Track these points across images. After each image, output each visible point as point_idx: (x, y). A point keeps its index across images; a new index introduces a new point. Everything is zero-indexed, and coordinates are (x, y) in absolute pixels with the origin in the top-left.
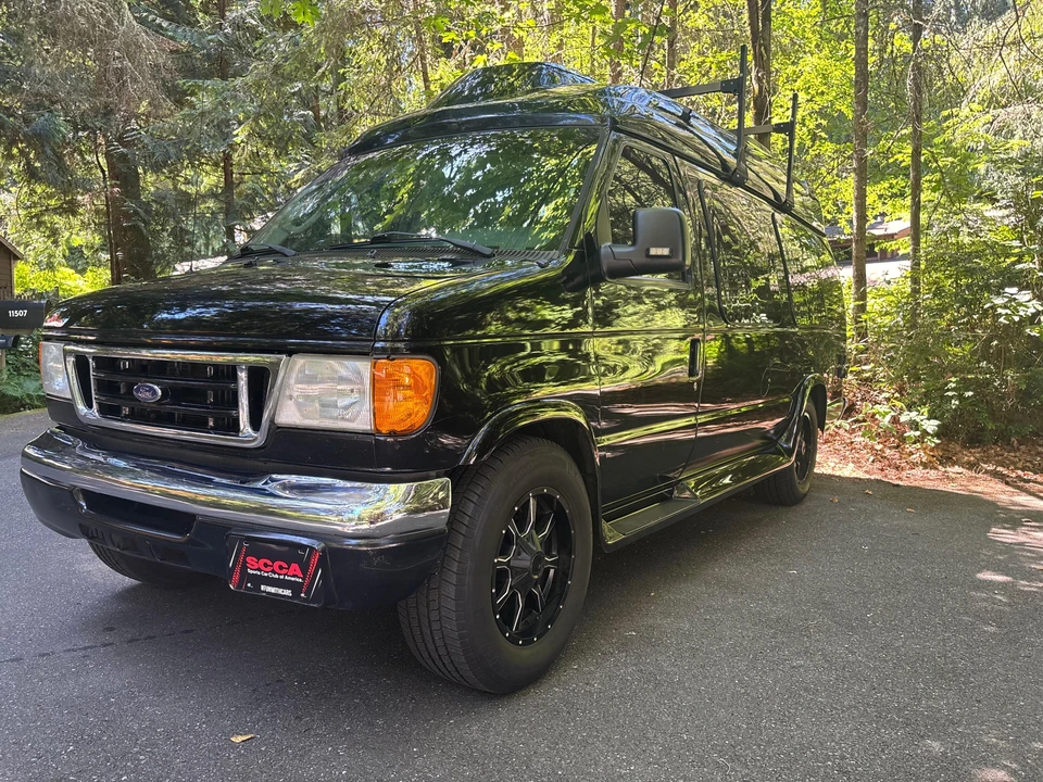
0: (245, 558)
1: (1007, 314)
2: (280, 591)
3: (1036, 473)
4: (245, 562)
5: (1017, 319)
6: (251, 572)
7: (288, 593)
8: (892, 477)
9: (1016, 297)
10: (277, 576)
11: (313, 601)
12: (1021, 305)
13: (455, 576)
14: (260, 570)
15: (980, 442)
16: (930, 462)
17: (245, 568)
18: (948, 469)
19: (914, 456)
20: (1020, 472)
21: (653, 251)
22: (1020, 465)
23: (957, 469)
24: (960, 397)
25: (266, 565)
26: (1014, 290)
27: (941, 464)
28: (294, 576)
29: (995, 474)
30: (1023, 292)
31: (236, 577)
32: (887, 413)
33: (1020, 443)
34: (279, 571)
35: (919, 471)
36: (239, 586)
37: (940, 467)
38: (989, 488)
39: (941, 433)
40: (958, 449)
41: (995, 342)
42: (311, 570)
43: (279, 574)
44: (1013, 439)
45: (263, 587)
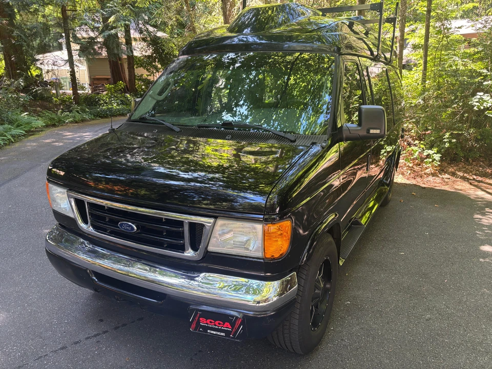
0: (199, 318)
1: (478, 105)
2: (219, 333)
3: (482, 177)
4: (199, 320)
5: (482, 108)
6: (202, 324)
7: (223, 334)
8: (420, 182)
9: (483, 97)
10: (217, 327)
11: (237, 338)
12: (485, 101)
13: (298, 316)
14: (208, 324)
15: (455, 160)
16: (435, 173)
17: (199, 322)
18: (443, 176)
19: (428, 170)
20: (475, 177)
21: (372, 131)
22: (474, 173)
23: (447, 176)
24: (450, 142)
25: (211, 322)
26: (482, 94)
27: (440, 174)
28: (227, 328)
29: (464, 178)
30: (486, 95)
31: (194, 325)
32: (417, 151)
33: (473, 161)
34: (219, 325)
35: (431, 178)
36: (195, 329)
37: (439, 175)
38: (463, 187)
39: (441, 160)
40: (446, 165)
41: (467, 115)
42: (236, 326)
43: (218, 327)
44: (470, 159)
45: (208, 331)
